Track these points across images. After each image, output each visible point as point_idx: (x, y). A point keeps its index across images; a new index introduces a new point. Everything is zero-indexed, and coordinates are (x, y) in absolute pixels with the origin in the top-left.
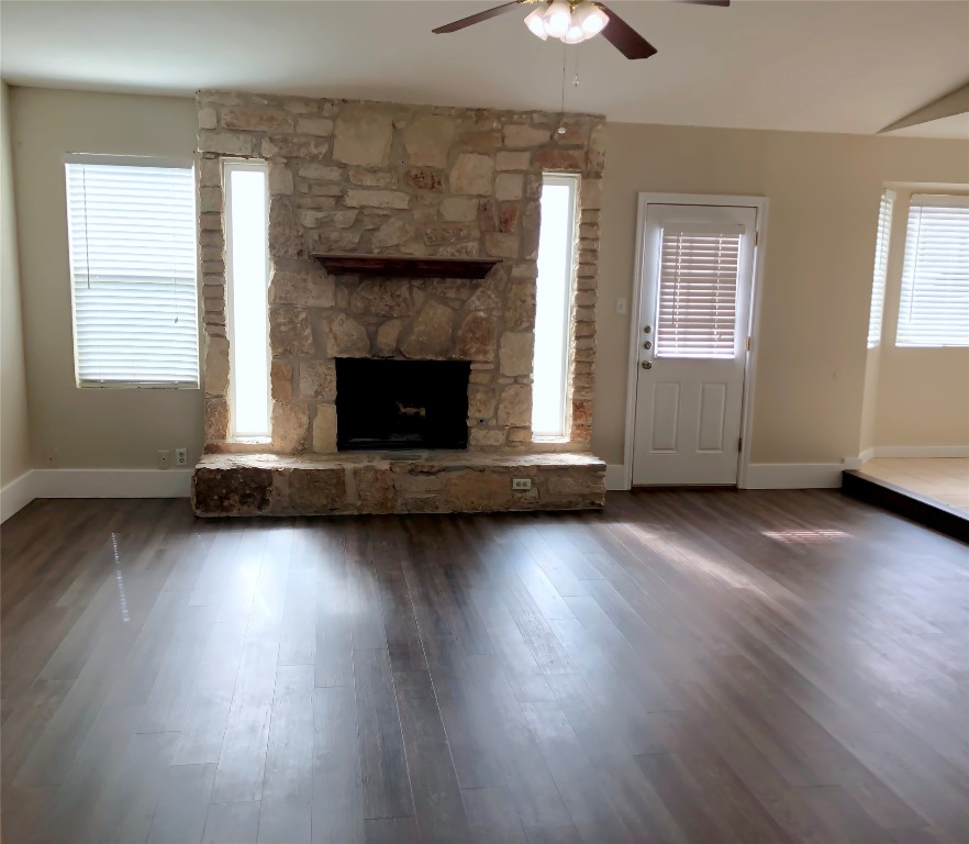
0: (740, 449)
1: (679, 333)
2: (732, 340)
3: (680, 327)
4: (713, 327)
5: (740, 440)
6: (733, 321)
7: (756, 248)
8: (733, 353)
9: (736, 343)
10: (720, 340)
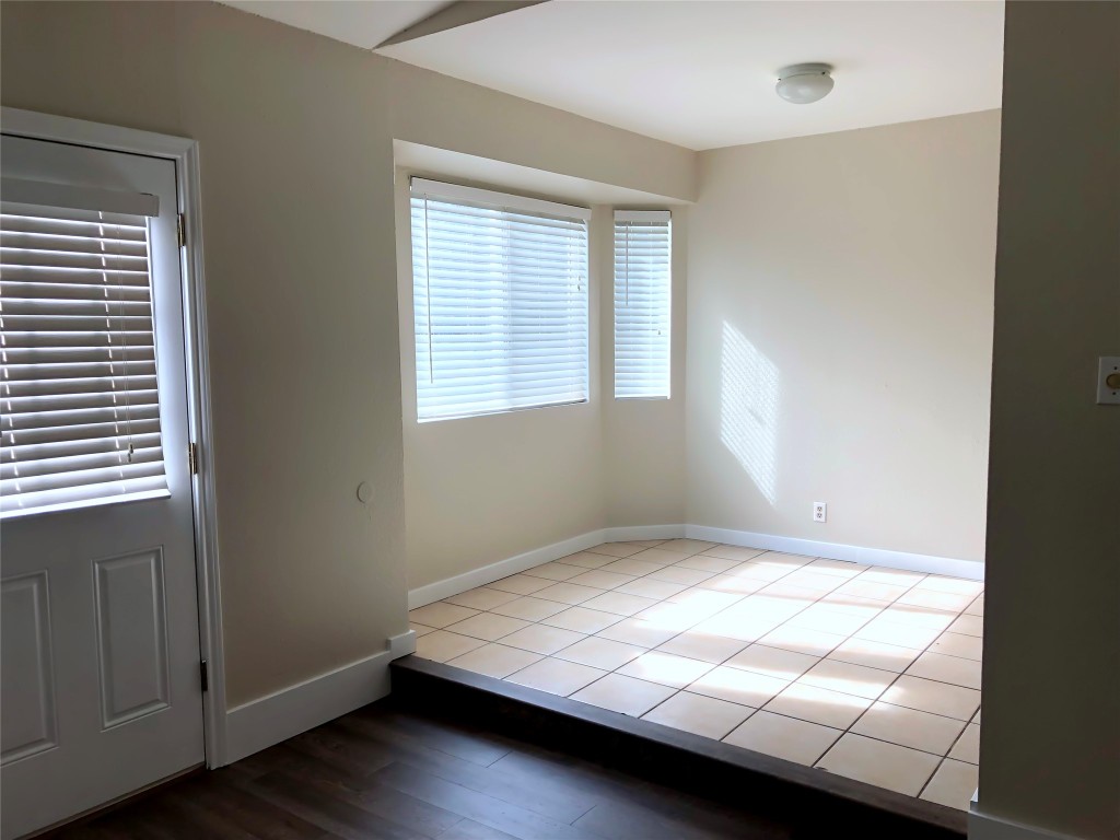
0: (204, 687)
1: (21, 457)
2: (160, 457)
3: (20, 441)
4: (110, 432)
5: (203, 667)
6: (156, 413)
7: (184, 249)
8: (165, 486)
9: (169, 463)
10: (131, 461)
